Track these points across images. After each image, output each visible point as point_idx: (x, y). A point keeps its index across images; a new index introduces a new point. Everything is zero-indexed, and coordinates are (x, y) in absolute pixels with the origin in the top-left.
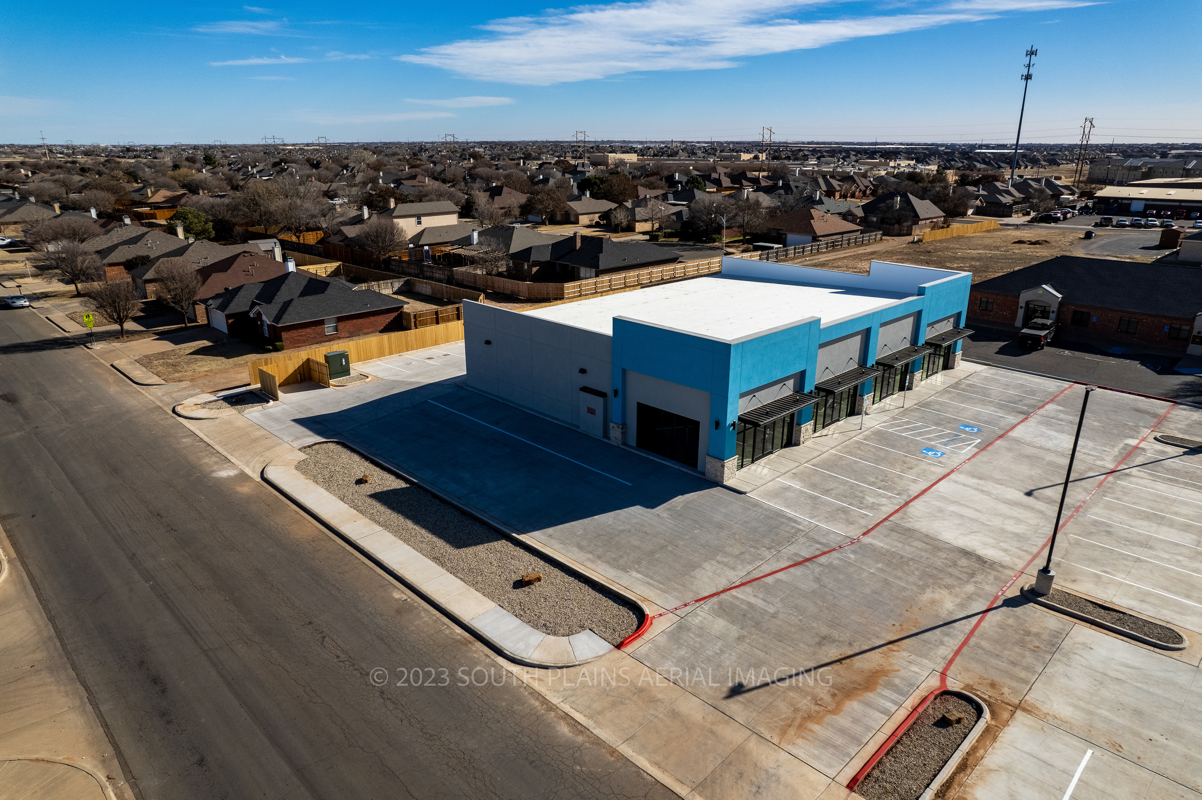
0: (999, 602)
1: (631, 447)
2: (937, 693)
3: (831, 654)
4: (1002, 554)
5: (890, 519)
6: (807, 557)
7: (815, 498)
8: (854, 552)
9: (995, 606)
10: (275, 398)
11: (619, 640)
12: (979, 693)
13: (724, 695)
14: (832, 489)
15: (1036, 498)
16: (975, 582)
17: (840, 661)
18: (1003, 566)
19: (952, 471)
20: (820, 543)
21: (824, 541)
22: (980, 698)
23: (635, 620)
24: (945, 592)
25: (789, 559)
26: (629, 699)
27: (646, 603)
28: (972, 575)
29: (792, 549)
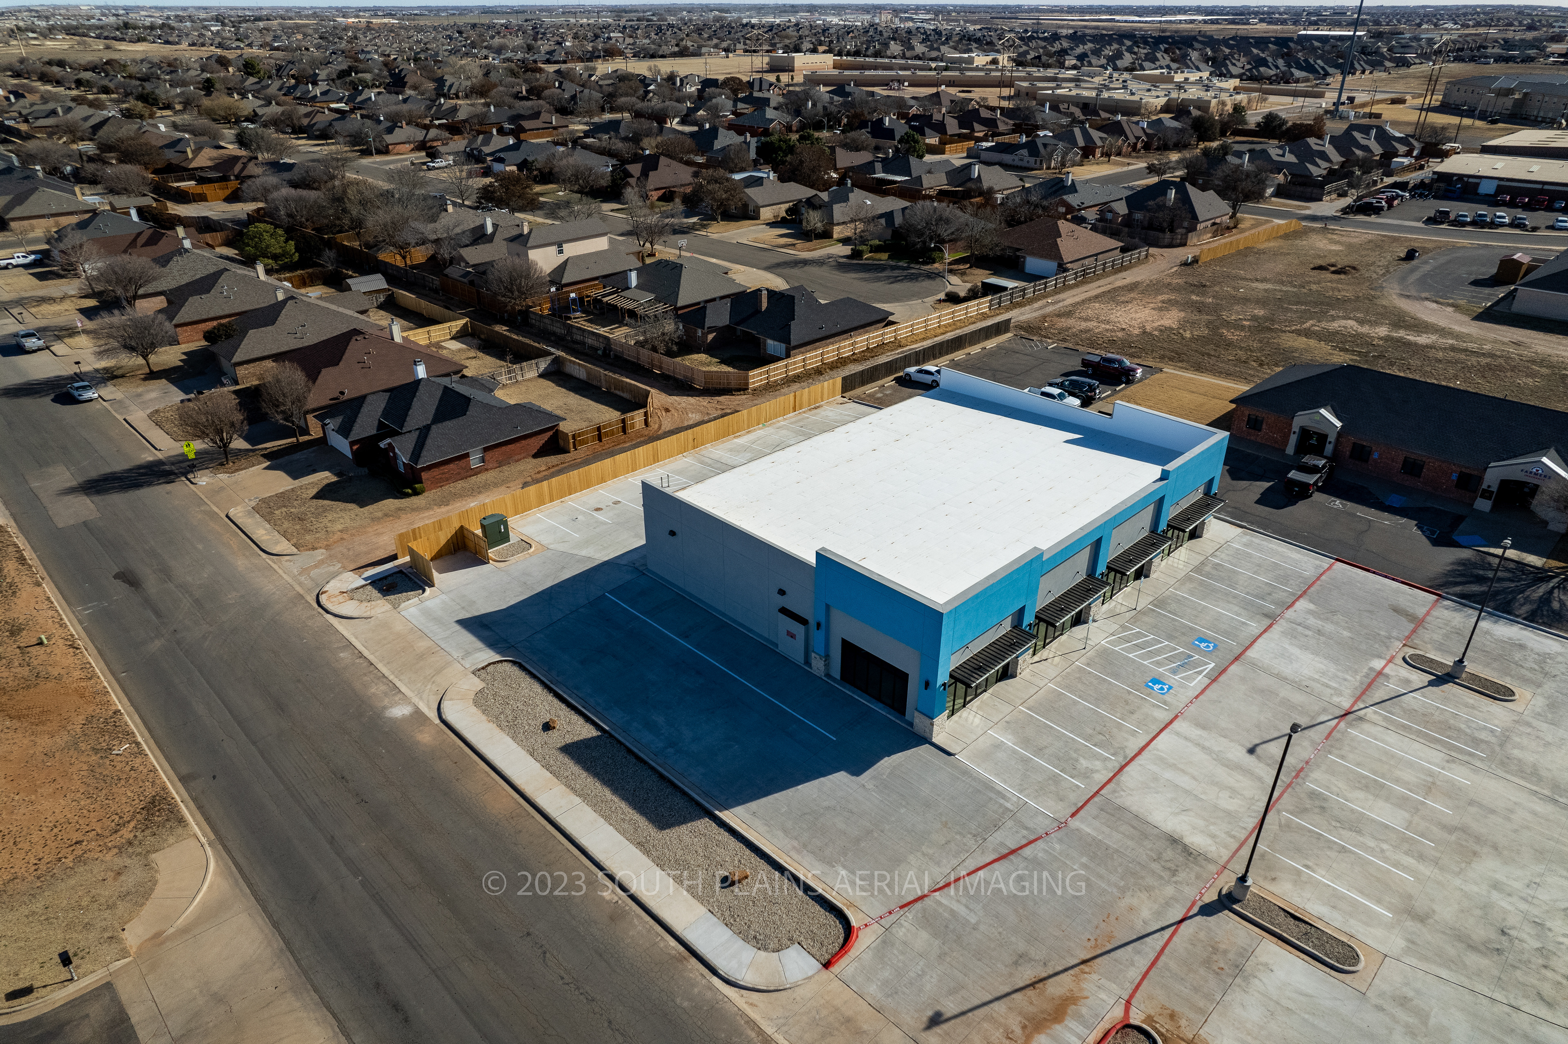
0: (1195, 910)
1: (834, 679)
2: (1118, 1027)
3: (1026, 976)
4: (1209, 841)
5: (1102, 792)
6: (1013, 847)
7: (1026, 761)
8: (1060, 841)
9: (1191, 914)
10: (432, 585)
11: (827, 957)
12: (1158, 1026)
13: (923, 1026)
14: (1046, 747)
15: (1259, 758)
16: (1176, 883)
17: (1032, 985)
18: (1207, 859)
19: (1176, 717)
20: (1027, 828)
21: (1031, 825)
22: (1158, 1032)
23: (842, 931)
24: (1144, 896)
25: (994, 850)
26: (837, 1029)
27: (852, 909)
28: (1174, 873)
29: (998, 837)
